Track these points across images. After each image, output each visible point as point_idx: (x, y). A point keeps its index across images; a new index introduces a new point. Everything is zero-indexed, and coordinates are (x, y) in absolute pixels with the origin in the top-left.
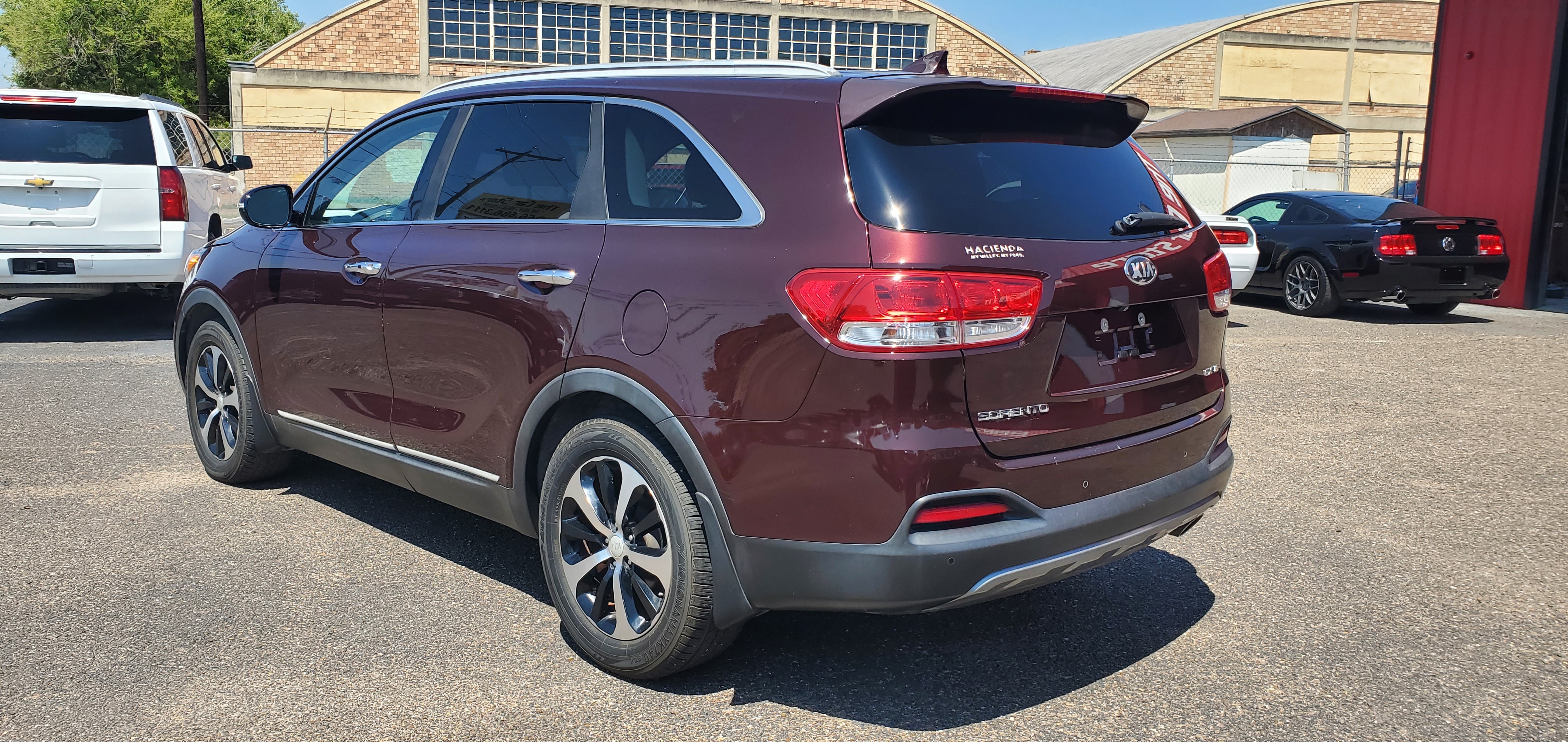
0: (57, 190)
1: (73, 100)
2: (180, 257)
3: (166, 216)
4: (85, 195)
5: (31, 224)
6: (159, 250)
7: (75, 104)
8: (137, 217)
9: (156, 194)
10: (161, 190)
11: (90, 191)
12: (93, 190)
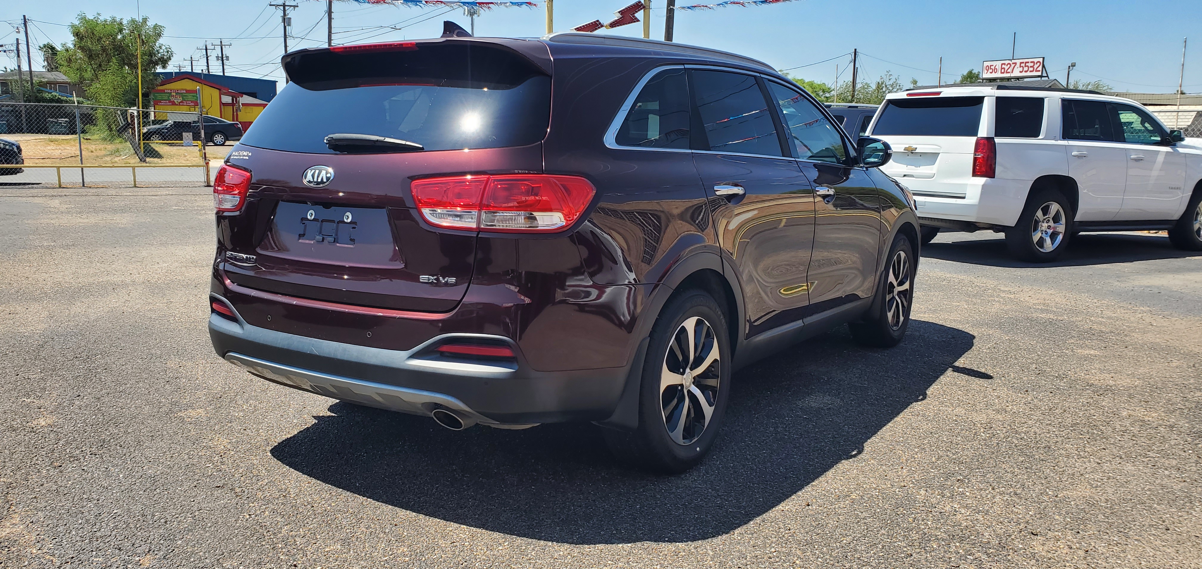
0: (921, 154)
1: (939, 93)
2: (977, 204)
3: (976, 173)
4: (931, 157)
5: (905, 176)
6: (964, 198)
7: (941, 96)
8: (960, 174)
9: (971, 157)
10: (975, 154)
11: (936, 155)
12: (937, 154)
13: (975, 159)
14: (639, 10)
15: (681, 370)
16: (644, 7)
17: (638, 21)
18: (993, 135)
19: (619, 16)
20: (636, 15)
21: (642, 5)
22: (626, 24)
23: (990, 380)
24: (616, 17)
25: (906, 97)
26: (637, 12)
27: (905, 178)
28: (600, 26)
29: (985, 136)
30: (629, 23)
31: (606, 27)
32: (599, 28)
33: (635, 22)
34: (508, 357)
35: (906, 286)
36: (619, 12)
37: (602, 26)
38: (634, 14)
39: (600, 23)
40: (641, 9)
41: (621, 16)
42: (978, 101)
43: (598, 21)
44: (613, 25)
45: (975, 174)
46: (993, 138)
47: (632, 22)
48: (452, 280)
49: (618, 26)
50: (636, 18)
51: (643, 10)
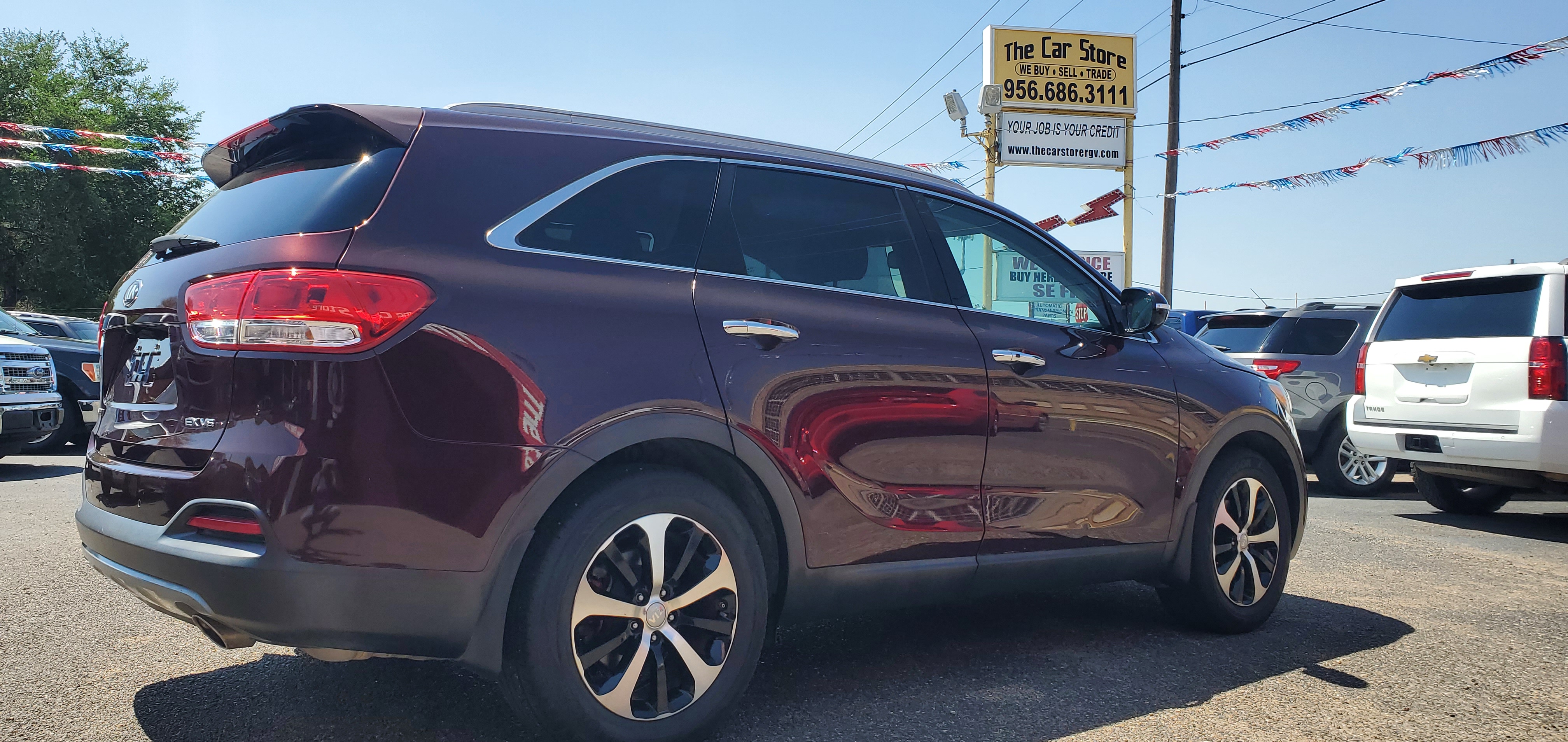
0: (1447, 366)
1: (1469, 274)
2: (1538, 441)
3: (1534, 392)
4: (1462, 371)
5: (1422, 400)
6: (1514, 432)
7: (1473, 277)
8: (1507, 394)
9: (1526, 367)
10: (1531, 364)
11: (1468, 366)
12: (1470, 365)
13: (1531, 371)
14: (1117, 201)
15: (641, 598)
16: (1124, 197)
17: (1116, 214)
18: (1560, 333)
19: (1088, 209)
20: (1113, 207)
21: (1121, 193)
22: (1098, 219)
23: (1361, 690)
24: (1084, 210)
25: (1421, 282)
26: (1113, 203)
27: (1423, 404)
28: (1060, 222)
29: (1547, 334)
30: (1102, 218)
31: (1069, 223)
32: (1059, 225)
33: (1110, 216)
34: (254, 536)
35: (1272, 535)
36: (1087, 204)
37: (1063, 223)
38: (1109, 205)
39: (1060, 219)
40: (1120, 199)
41: (1091, 209)
42: (1531, 283)
43: (1057, 216)
44: (1079, 221)
45: (1533, 394)
46: (1561, 338)
47: (1106, 217)
48: (209, 421)
49: (1086, 222)
50: (1112, 211)
51: (1123, 200)
